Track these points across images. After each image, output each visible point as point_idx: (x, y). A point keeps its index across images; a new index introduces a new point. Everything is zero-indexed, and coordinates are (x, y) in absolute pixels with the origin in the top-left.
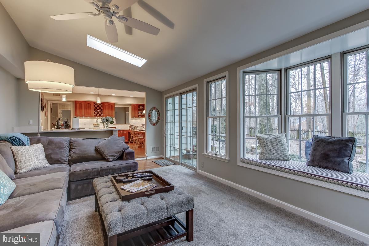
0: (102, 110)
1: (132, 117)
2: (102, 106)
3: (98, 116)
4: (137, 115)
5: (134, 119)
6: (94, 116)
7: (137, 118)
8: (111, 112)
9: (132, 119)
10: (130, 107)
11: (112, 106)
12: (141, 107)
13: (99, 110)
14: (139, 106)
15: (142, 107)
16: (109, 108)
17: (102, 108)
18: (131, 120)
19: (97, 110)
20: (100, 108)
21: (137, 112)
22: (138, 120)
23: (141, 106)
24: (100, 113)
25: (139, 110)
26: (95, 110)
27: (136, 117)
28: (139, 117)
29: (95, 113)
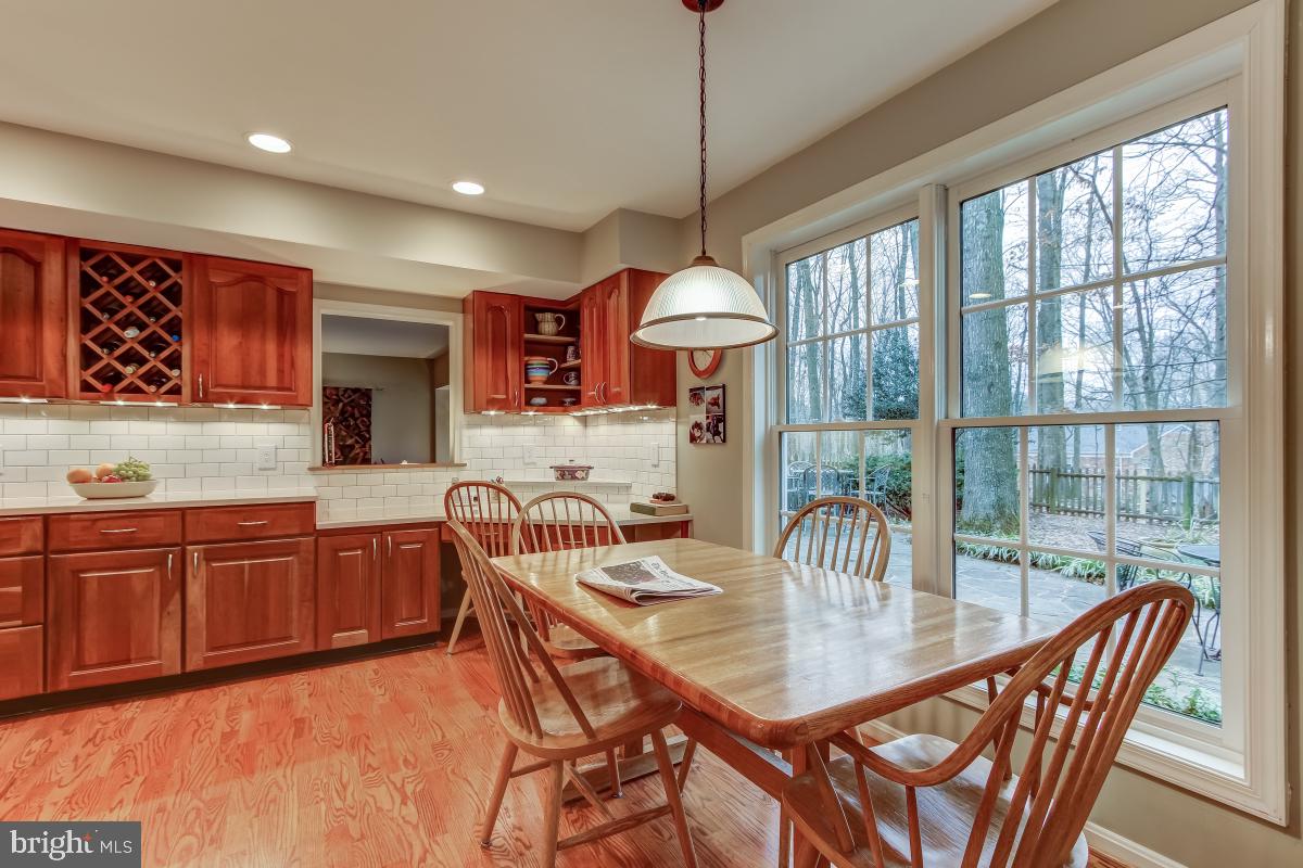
0: (174, 328)
1: (475, 407)
2: (174, 294)
3: (133, 390)
4: (516, 390)
5: (492, 423)
6: (86, 387)
7: (520, 409)
8: (271, 348)
9: (470, 426)
10: (457, 327)
11: (281, 293)
12: (548, 327)
13: (142, 326)
14: (529, 309)
15: (558, 321)
16: (246, 321)
17: (175, 311)
18: (466, 433)
19: (124, 325)
20: (153, 309)
21: (512, 365)
22: (520, 430)
23: (549, 316)
24: (154, 361)
25: (533, 348)
26: (87, 322)
27: (503, 405)
28: (528, 403)
29: (88, 358)
